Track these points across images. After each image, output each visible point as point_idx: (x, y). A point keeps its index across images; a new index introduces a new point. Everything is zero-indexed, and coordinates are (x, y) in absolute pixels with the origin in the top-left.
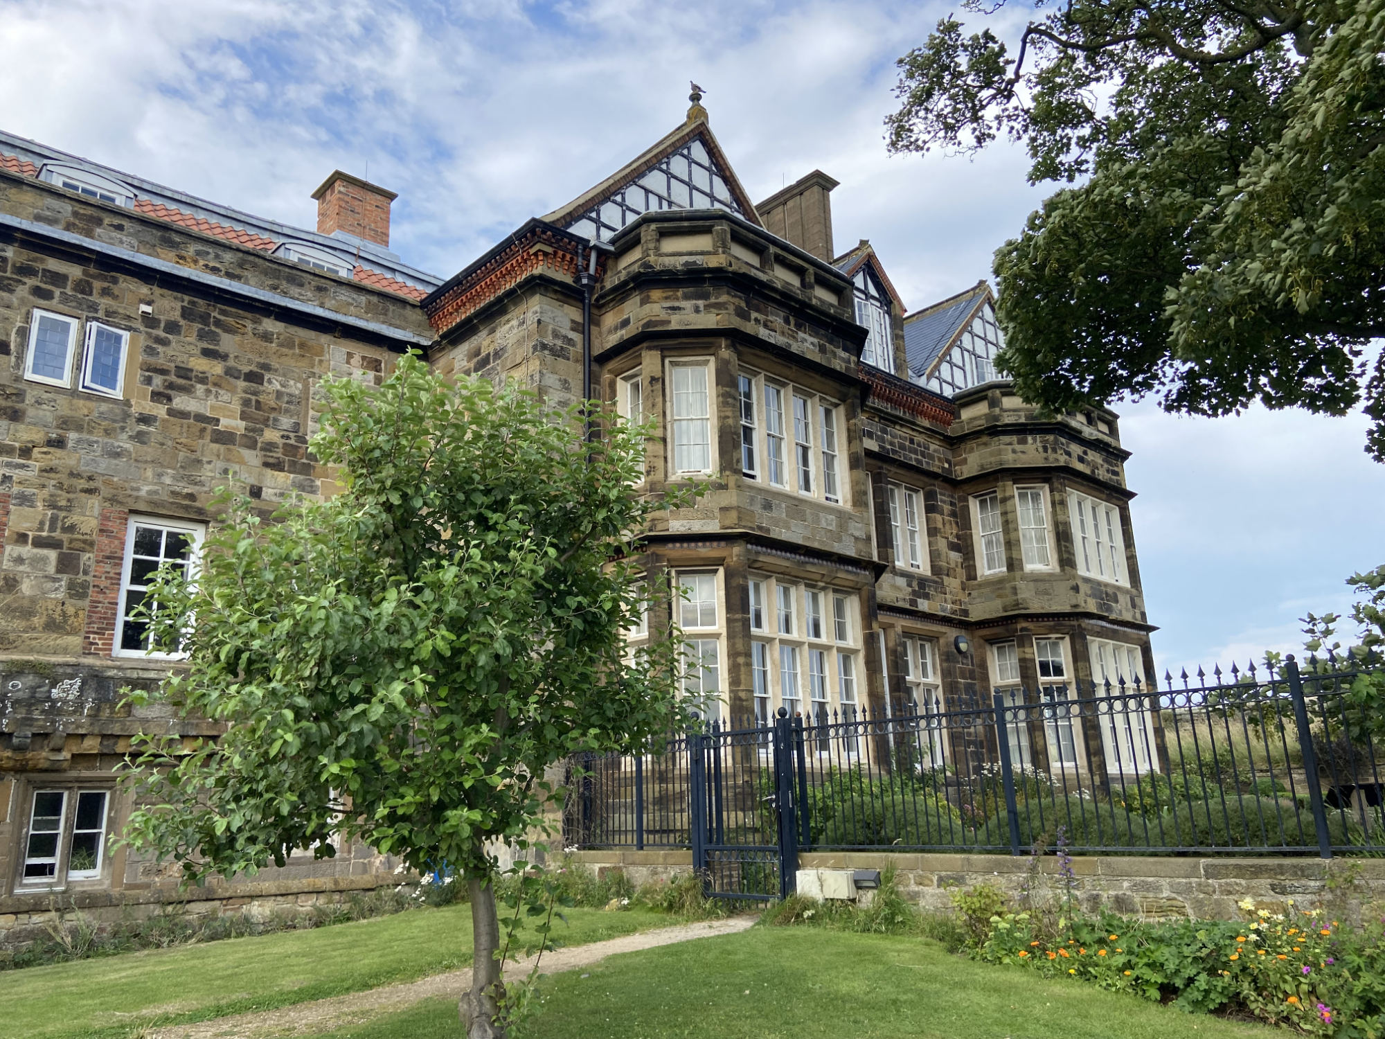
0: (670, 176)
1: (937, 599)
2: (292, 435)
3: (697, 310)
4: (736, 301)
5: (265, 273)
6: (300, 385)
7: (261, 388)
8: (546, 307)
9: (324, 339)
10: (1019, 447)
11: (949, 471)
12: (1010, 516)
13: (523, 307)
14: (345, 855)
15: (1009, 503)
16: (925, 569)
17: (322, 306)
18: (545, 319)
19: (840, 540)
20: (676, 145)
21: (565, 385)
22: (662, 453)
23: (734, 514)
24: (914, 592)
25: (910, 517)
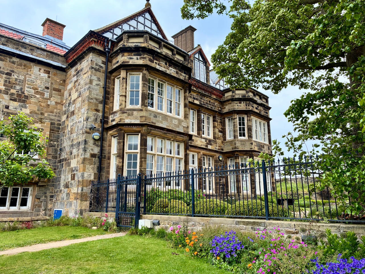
0: (138, 22)
1: (214, 145)
2: (20, 91)
3: (137, 59)
4: (149, 57)
5: (14, 44)
6: (23, 77)
7: (10, 77)
8: (94, 56)
9: (32, 64)
10: (239, 105)
11: (221, 111)
12: (235, 123)
13: (88, 57)
14: (32, 211)
15: (235, 120)
16: (211, 137)
17: (32, 54)
18: (93, 60)
19: (178, 127)
20: (141, 13)
21: (99, 79)
22: (124, 100)
23: (144, 118)
24: (207, 143)
25: (208, 123)
